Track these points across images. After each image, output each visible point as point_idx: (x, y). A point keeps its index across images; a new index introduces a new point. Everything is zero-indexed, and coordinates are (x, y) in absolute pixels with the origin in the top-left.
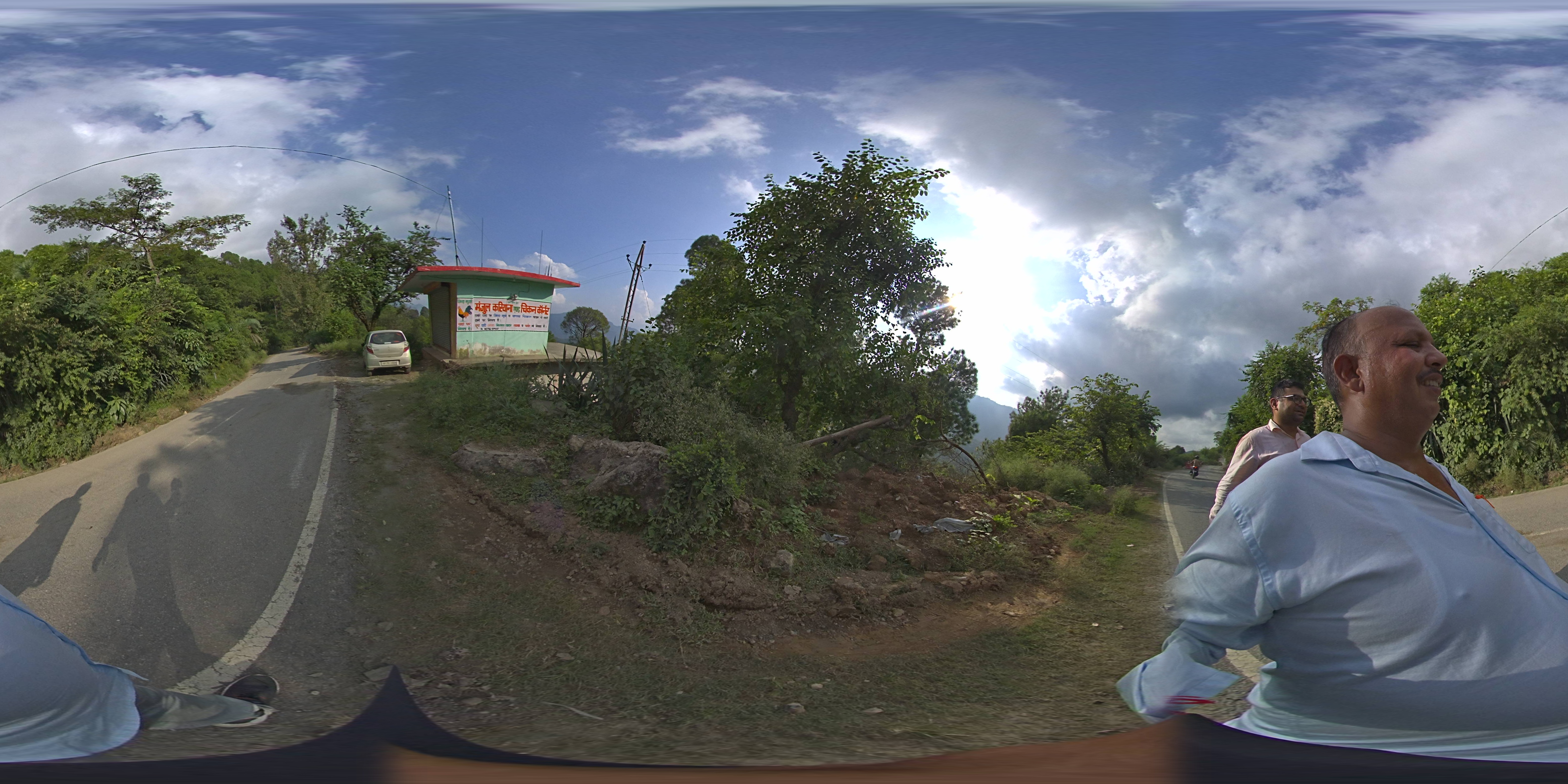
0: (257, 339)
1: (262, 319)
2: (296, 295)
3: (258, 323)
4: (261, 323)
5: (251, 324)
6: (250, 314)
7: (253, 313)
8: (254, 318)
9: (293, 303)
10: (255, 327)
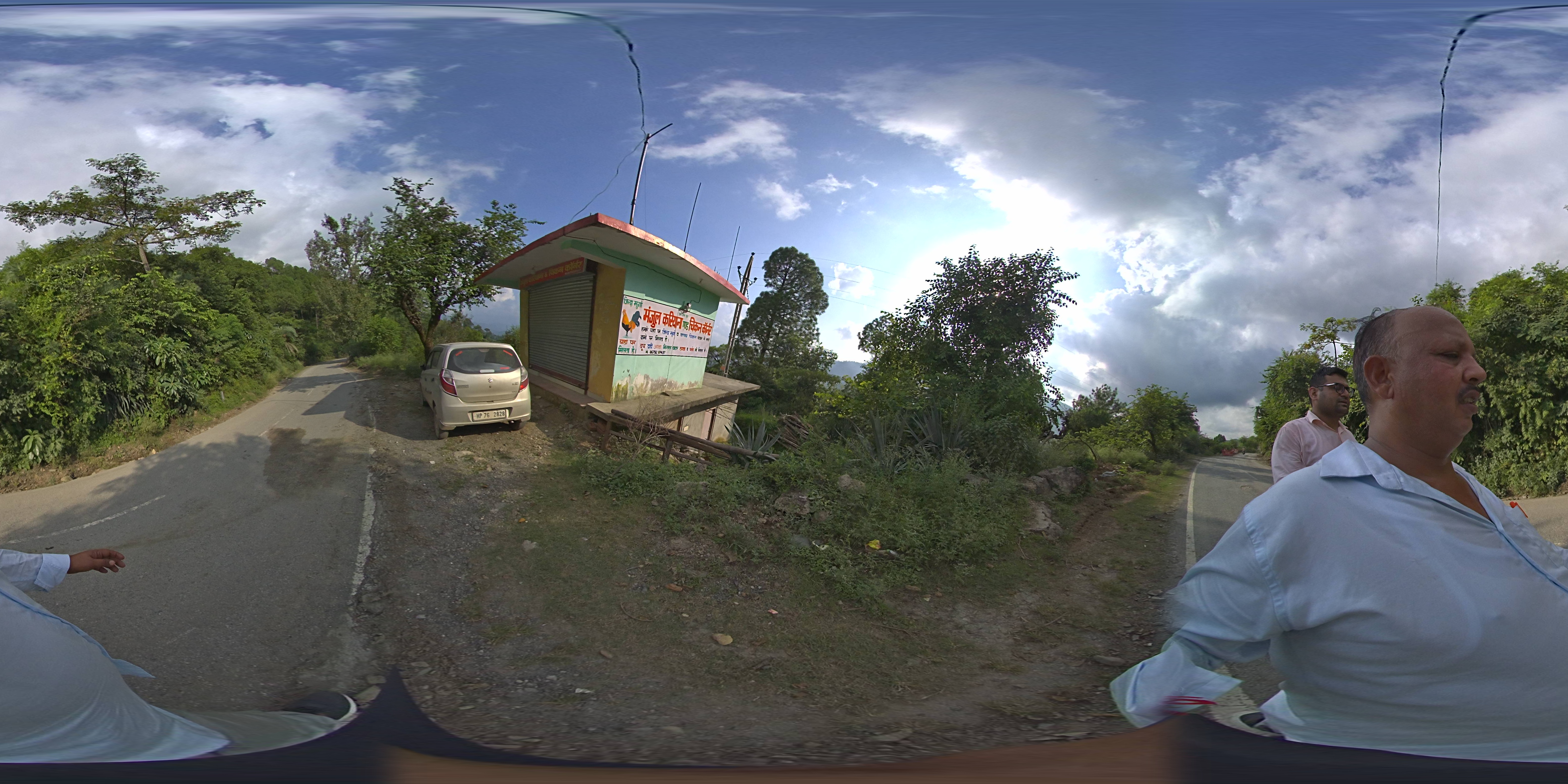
0: (292, 348)
1: (299, 327)
2: (335, 301)
3: (294, 331)
4: (298, 331)
5: (286, 332)
6: (286, 321)
7: (290, 321)
8: (290, 325)
9: (332, 310)
10: (290, 335)
